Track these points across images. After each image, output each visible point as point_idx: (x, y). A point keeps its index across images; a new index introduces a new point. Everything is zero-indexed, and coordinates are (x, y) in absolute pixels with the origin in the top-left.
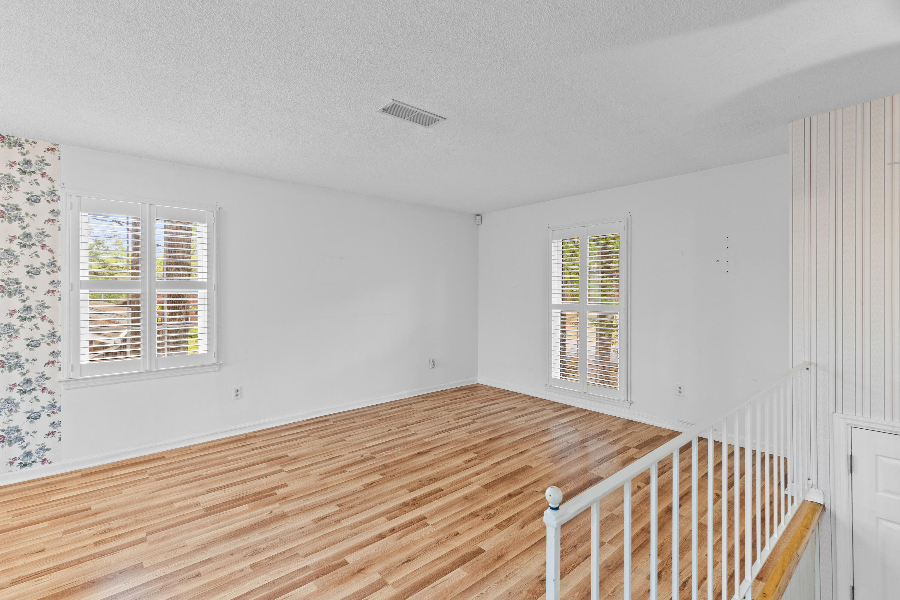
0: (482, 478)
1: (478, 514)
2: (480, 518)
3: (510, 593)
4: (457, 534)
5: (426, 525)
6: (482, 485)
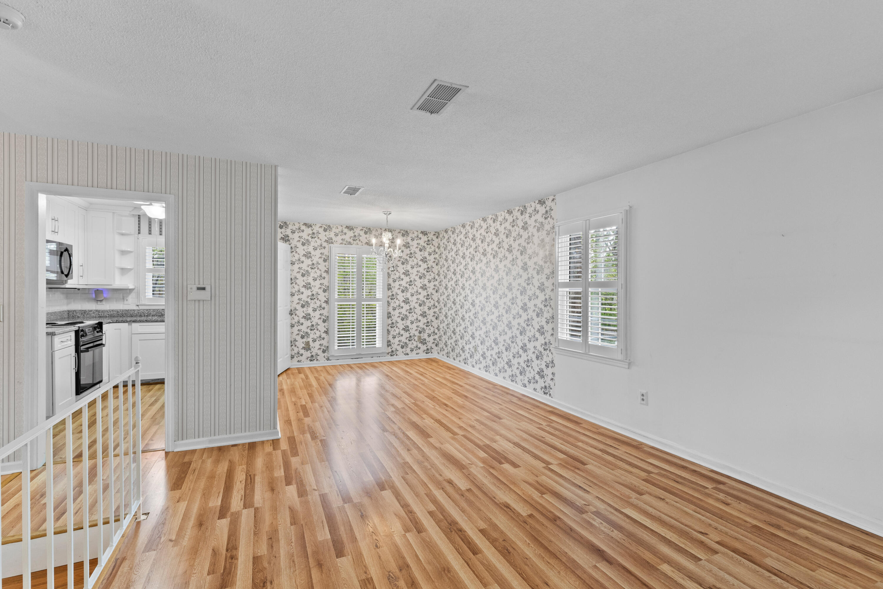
3: (275, 557)
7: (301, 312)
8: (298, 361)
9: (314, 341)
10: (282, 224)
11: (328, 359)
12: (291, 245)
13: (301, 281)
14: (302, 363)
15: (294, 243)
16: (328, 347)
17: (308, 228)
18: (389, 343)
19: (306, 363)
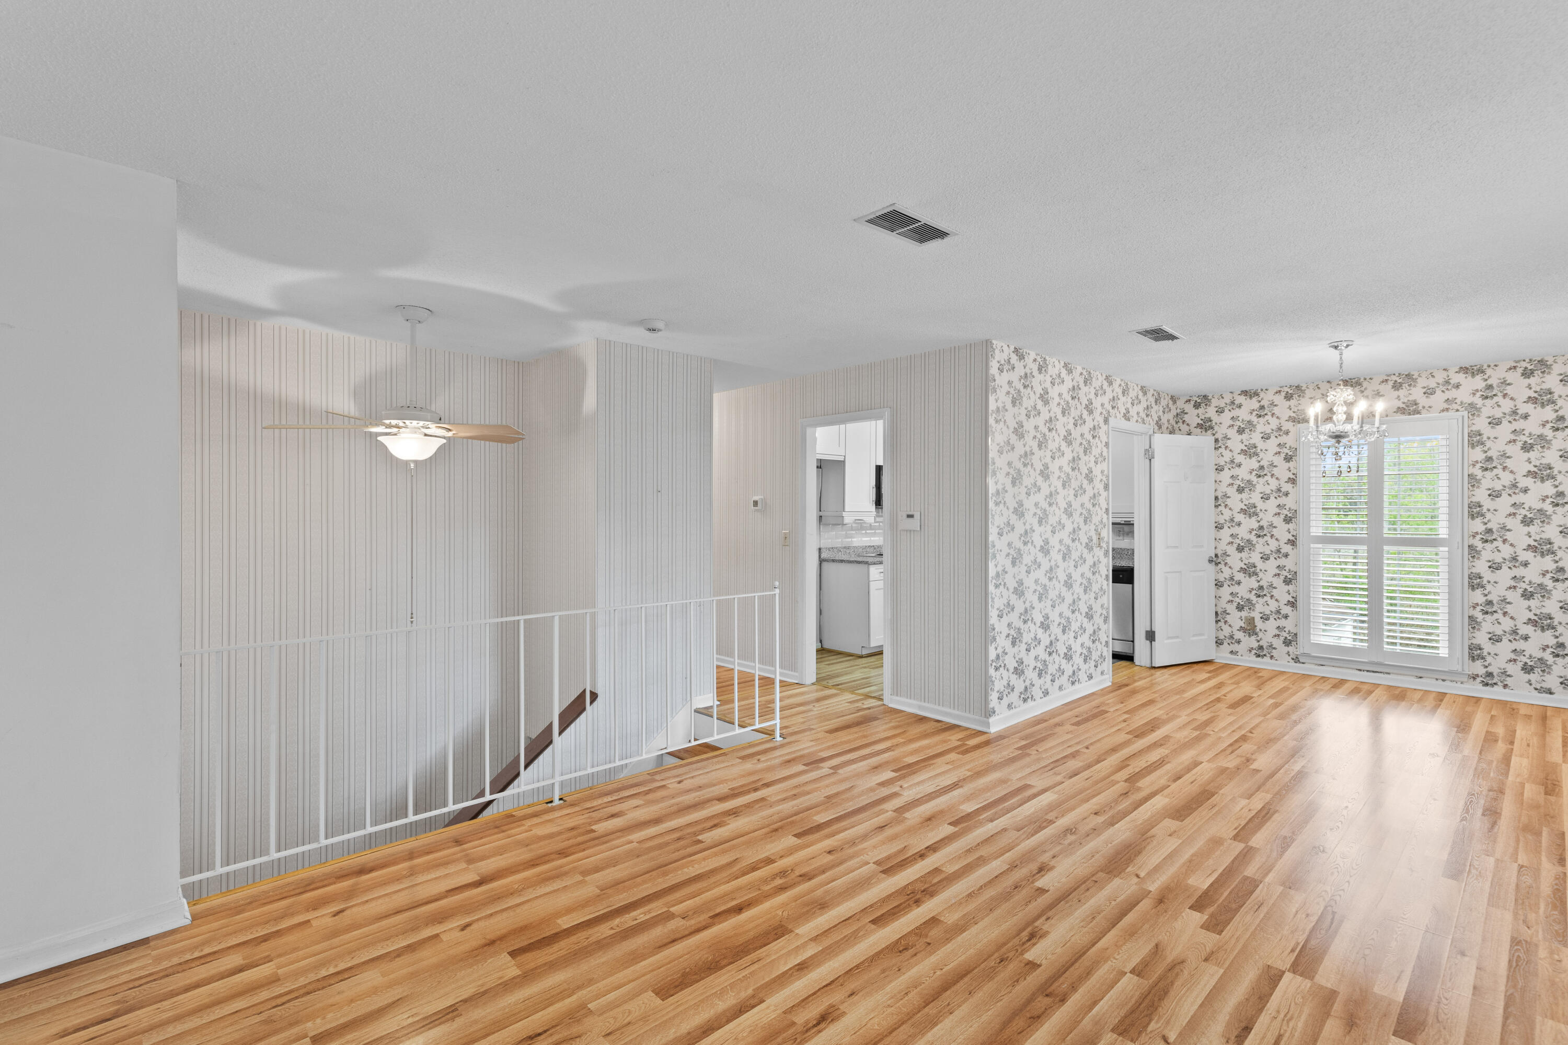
0: (789, 953)
1: (801, 878)
2: (797, 873)
4: (829, 852)
5: (878, 863)
6: (793, 935)
7: (1236, 561)
8: (1232, 652)
9: (1265, 618)
10: (1199, 401)
11: (1296, 660)
12: (1216, 436)
13: (1236, 502)
14: (1240, 657)
15: (1221, 431)
16: (1296, 634)
17: (1251, 398)
18: (1475, 653)
19: (1247, 658)
